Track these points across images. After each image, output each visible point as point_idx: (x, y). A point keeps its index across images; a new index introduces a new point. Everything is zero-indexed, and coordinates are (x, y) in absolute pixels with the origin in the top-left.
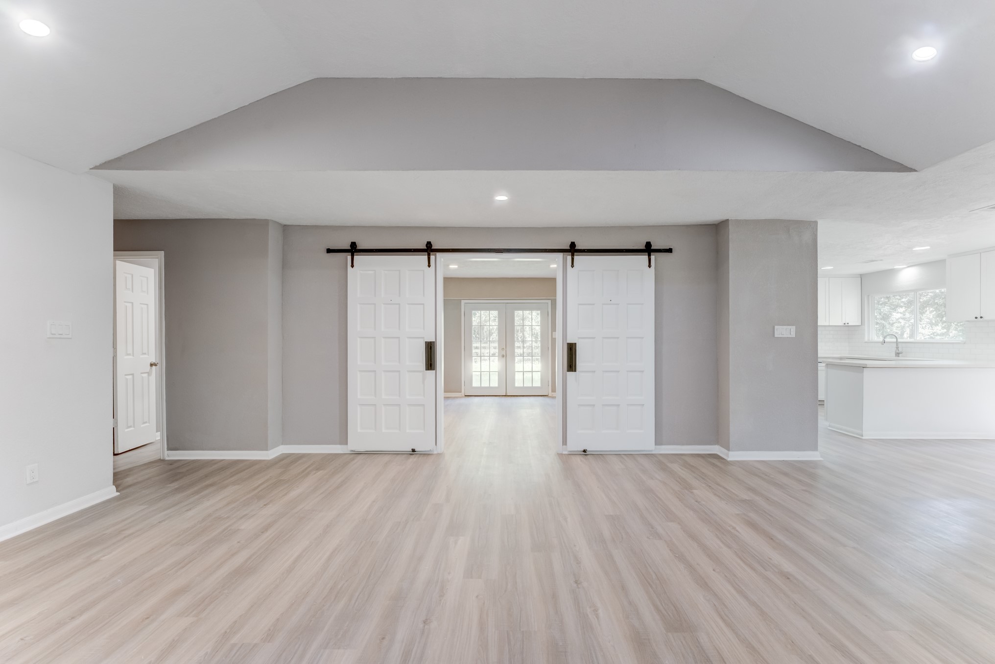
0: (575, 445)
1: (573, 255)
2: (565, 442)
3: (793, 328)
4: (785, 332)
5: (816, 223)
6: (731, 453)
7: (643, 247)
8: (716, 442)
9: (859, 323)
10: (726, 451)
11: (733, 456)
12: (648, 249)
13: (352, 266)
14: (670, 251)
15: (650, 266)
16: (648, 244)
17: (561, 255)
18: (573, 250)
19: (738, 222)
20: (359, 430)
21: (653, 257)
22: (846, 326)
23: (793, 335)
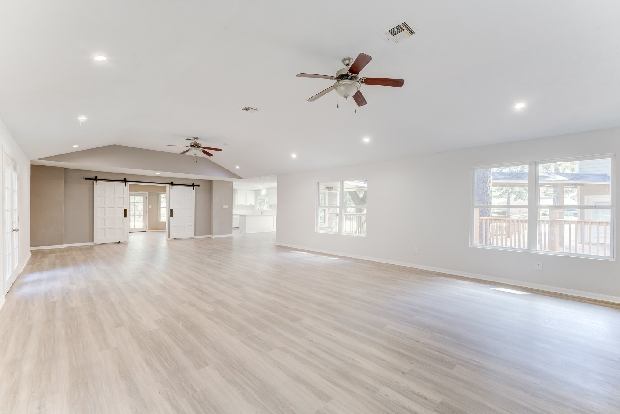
0: (172, 237)
1: (172, 186)
2: (169, 237)
3: (227, 206)
4: (226, 207)
5: (233, 182)
6: (213, 236)
7: (192, 185)
8: (210, 234)
9: (254, 204)
10: (212, 236)
11: (214, 236)
12: (193, 185)
13: (96, 184)
14: (199, 186)
15: (193, 189)
16: (193, 184)
17: (168, 185)
18: (172, 184)
19: (215, 181)
20: (98, 237)
21: (194, 187)
22: (251, 205)
23: (227, 208)
